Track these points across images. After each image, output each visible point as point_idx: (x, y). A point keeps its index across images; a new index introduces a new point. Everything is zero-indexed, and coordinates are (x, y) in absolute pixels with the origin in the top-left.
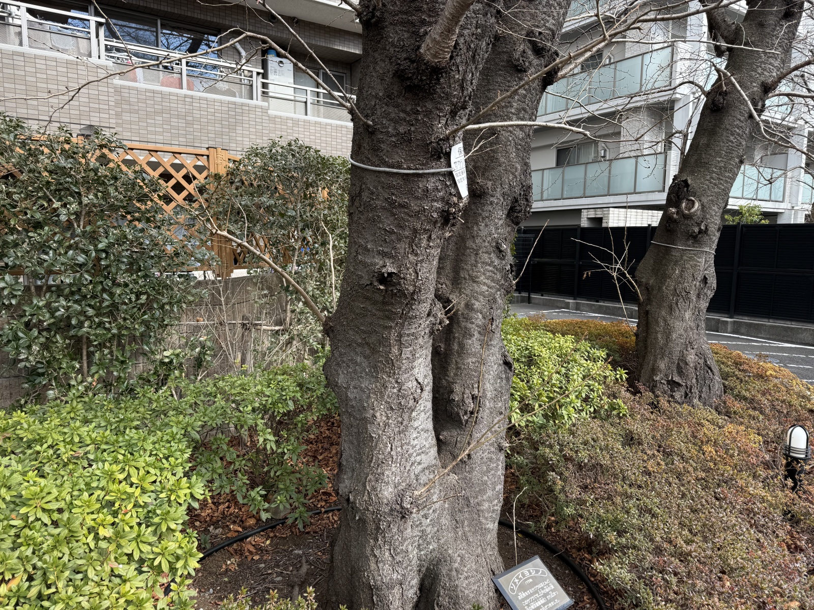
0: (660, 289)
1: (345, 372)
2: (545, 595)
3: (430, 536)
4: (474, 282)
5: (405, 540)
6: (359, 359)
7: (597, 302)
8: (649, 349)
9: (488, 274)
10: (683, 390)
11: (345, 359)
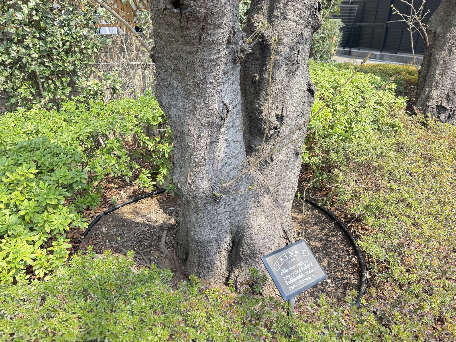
0: (444, 36)
1: (167, 94)
2: (304, 272)
3: (238, 212)
4: (285, 19)
5: (219, 214)
6: (175, 83)
7: (396, 53)
8: (427, 83)
9: (298, 11)
10: (447, 113)
11: (165, 83)
